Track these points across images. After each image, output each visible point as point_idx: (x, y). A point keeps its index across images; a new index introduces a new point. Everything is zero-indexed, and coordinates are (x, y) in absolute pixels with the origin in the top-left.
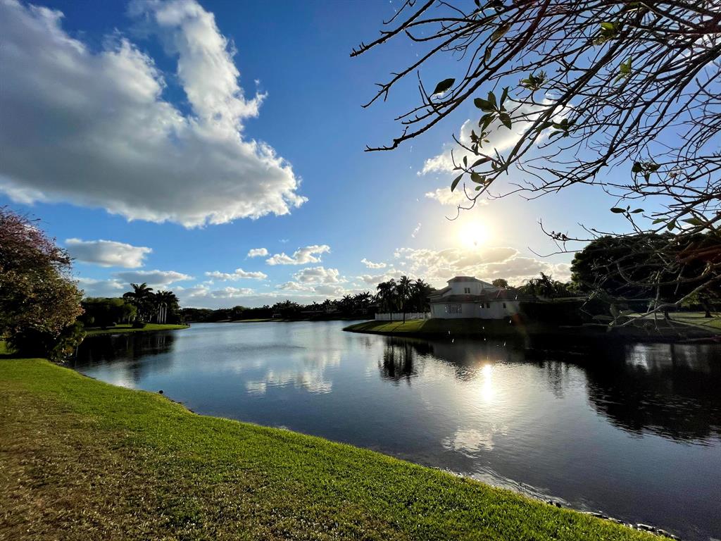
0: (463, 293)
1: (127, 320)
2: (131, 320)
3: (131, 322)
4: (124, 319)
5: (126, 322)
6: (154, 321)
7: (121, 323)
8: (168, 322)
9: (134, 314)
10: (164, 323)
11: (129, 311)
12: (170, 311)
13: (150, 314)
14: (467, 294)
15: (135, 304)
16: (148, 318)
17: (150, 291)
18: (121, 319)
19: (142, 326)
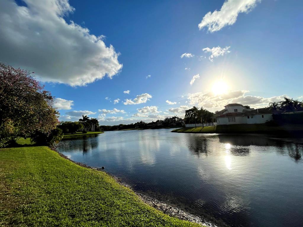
0: (233, 112)
1: (80, 130)
2: (82, 130)
3: (82, 131)
4: (79, 130)
5: (80, 131)
6: (90, 130)
7: (78, 131)
8: (95, 131)
9: (83, 127)
10: (94, 131)
11: (81, 127)
12: (96, 126)
13: (88, 127)
14: (236, 112)
15: (83, 124)
16: (88, 130)
17: (88, 118)
18: (78, 130)
19: (86, 133)
